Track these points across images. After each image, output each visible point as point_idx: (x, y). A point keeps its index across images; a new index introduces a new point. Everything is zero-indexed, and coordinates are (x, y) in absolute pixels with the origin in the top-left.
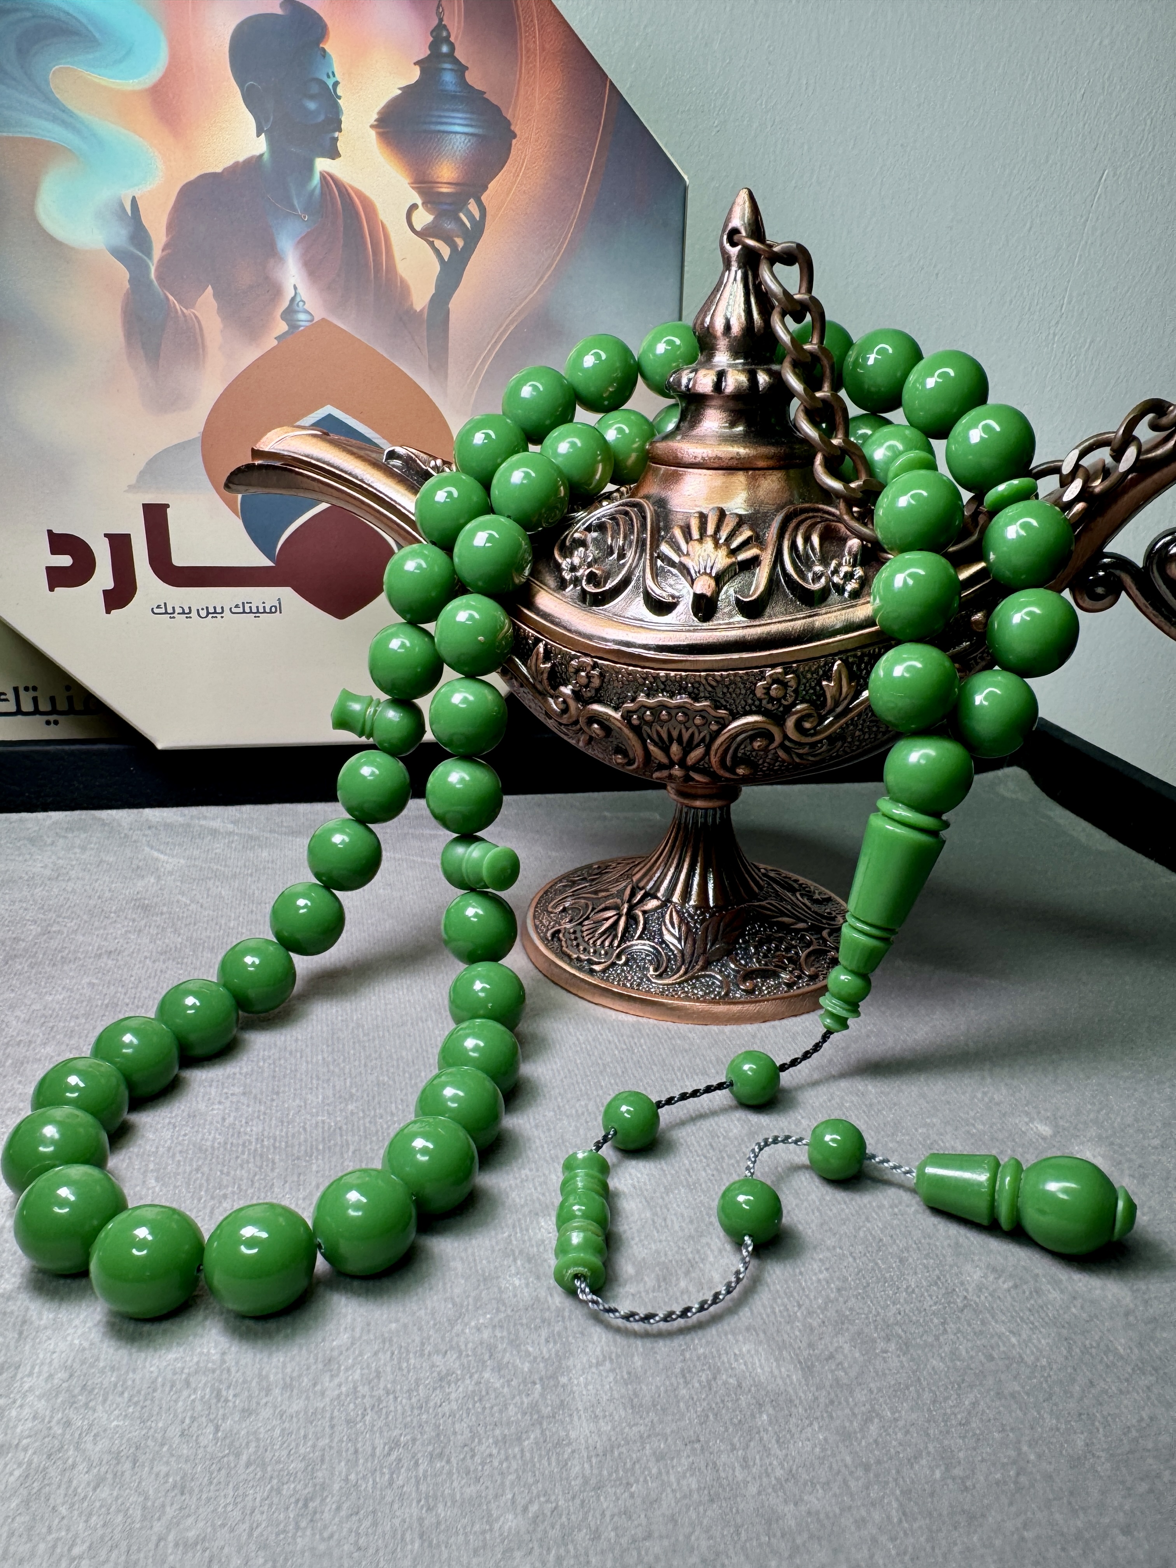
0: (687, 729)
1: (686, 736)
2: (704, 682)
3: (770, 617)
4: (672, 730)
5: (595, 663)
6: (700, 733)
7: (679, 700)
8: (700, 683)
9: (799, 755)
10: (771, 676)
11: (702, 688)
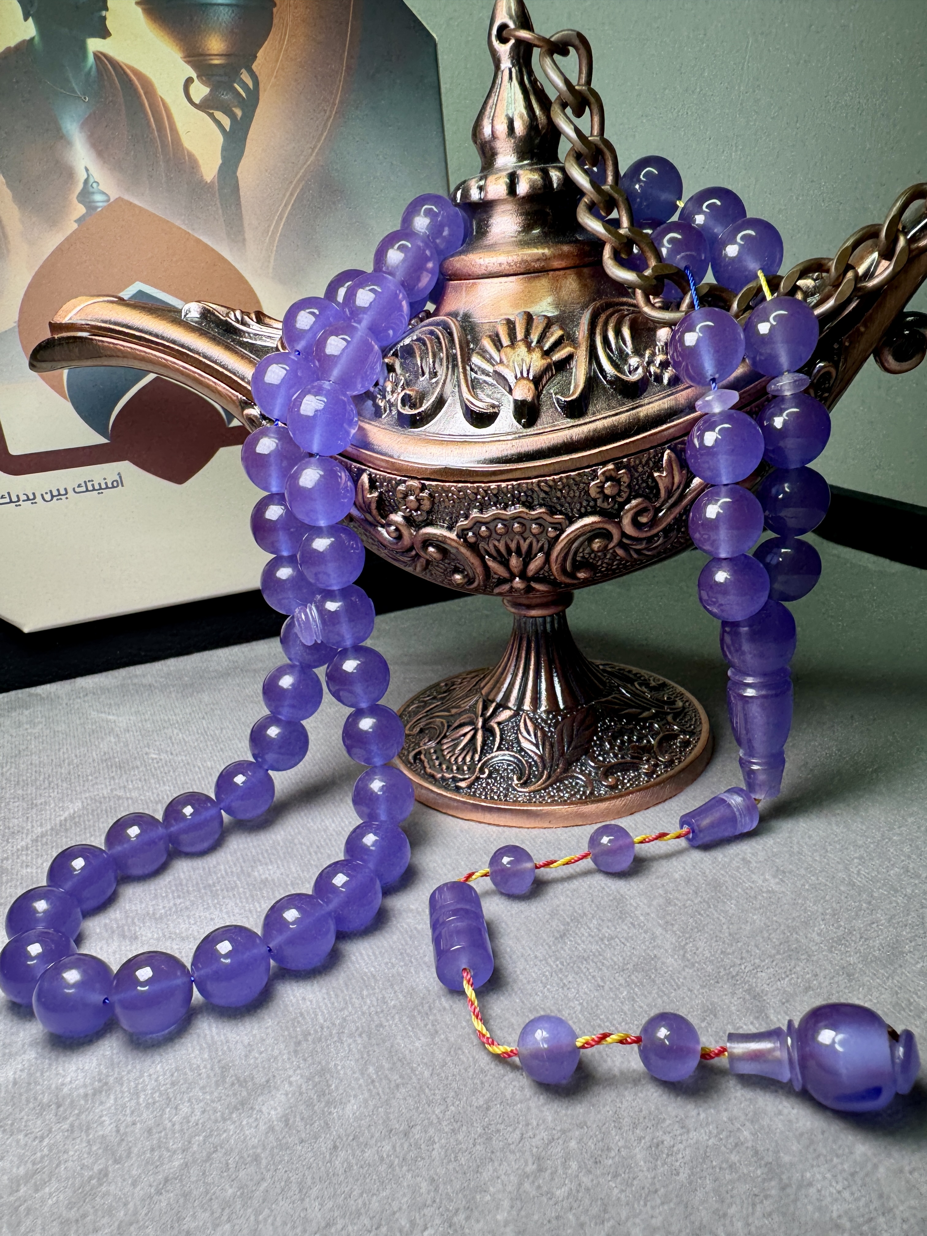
0: (525, 540)
1: (524, 546)
2: (537, 489)
3: (594, 414)
4: (509, 542)
5: (423, 484)
6: (538, 541)
7: (512, 511)
8: (533, 491)
9: (637, 551)
10: (603, 473)
11: (535, 496)
